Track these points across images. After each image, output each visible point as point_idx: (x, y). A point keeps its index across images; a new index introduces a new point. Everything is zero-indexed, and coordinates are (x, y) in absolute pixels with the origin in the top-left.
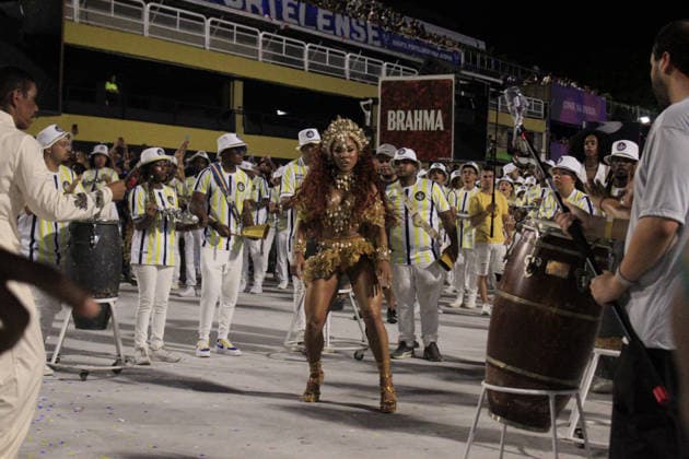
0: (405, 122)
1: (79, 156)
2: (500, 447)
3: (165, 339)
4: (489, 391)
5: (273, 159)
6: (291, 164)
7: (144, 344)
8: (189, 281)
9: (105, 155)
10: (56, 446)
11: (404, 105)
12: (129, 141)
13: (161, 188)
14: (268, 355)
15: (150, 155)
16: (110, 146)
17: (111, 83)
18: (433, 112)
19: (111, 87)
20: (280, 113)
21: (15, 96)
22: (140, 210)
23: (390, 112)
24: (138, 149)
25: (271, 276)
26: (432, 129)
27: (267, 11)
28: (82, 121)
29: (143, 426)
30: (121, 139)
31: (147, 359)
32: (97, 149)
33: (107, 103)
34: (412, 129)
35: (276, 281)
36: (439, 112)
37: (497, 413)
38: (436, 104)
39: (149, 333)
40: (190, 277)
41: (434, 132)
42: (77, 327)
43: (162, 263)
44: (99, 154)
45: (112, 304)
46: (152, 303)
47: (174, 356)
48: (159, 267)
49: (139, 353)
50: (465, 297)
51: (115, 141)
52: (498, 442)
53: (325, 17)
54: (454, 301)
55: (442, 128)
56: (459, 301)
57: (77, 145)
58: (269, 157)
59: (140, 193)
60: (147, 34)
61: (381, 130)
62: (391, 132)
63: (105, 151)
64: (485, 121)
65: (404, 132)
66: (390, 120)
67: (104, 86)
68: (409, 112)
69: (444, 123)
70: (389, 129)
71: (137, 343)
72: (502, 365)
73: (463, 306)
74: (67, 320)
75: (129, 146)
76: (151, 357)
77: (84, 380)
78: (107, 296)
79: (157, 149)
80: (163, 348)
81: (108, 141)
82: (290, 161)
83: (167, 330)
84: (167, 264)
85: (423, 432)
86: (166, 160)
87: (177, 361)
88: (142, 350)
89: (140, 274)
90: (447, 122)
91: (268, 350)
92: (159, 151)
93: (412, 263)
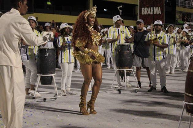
0: (148, 11)
1: (40, 27)
2: (189, 122)
3: (71, 87)
4: (186, 104)
5: (103, 25)
6: (111, 27)
7: (64, 89)
8: (77, 67)
9: (49, 27)
10: (37, 125)
11: (147, 6)
12: (55, 21)
13: (68, 37)
14: (105, 92)
15: (63, 26)
16: (50, 23)
17: (49, 2)
18: (157, 8)
19: (49, 3)
20: (105, 10)
21: (19, 4)
22: (61, 44)
23: (142, 8)
24: (59, 24)
25: (104, 64)
26: (157, 13)
28: (39, 15)
29: (65, 117)
30: (53, 21)
31: (65, 94)
32: (46, 24)
33: (48, 9)
34: (150, 14)
35: (106, 66)
36: (159, 8)
37: (189, 112)
38: (158, 5)
39: (66, 85)
40: (78, 66)
41: (158, 14)
42: (42, 84)
43: (69, 62)
44: (47, 26)
45: (53, 76)
46: (67, 76)
47: (74, 92)
48: (68, 63)
49: (62, 92)
50: (171, 70)
51: (52, 21)
52: (189, 121)
54: (167, 72)
55: (160, 13)
56: (169, 71)
57: (39, 23)
58: (102, 25)
59: (61, 39)
61: (140, 14)
62: (143, 15)
63: (49, 25)
64: (175, 10)
65: (148, 15)
66: (142, 11)
67: (47, 3)
68: (149, 8)
69: (161, 12)
70: (143, 14)
71: (62, 89)
72: (191, 95)
73: (170, 73)
74: (38, 82)
75: (56, 23)
76: (66, 93)
77: (45, 101)
78: (52, 73)
79: (65, 24)
80: (70, 90)
81: (50, 21)
82: (111, 26)
83: (72, 84)
84: (71, 62)
85: (160, 117)
86: (69, 27)
87: (75, 94)
88: (63, 91)
89: (62, 66)
90: (162, 11)
91: (106, 90)
92: (66, 25)
93: (156, 60)
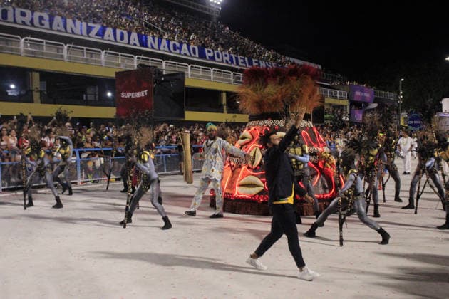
27: (232, 62)
53: (256, 62)
60: (190, 77)
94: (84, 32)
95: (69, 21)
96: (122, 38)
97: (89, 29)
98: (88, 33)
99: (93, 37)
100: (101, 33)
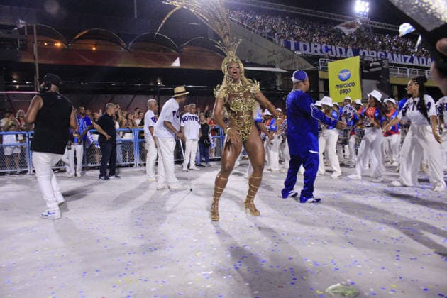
94: (403, 60)
95: (395, 55)
96: (423, 63)
97: (405, 59)
98: (405, 61)
99: (407, 63)
100: (412, 61)
